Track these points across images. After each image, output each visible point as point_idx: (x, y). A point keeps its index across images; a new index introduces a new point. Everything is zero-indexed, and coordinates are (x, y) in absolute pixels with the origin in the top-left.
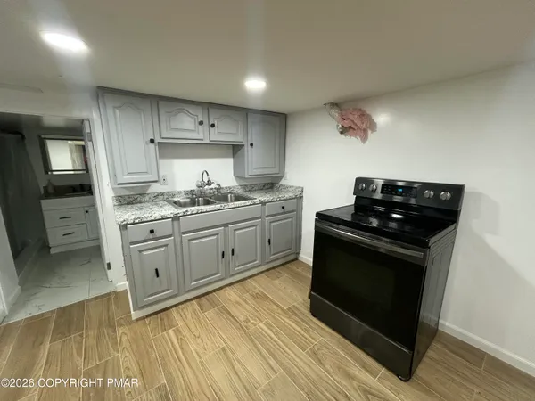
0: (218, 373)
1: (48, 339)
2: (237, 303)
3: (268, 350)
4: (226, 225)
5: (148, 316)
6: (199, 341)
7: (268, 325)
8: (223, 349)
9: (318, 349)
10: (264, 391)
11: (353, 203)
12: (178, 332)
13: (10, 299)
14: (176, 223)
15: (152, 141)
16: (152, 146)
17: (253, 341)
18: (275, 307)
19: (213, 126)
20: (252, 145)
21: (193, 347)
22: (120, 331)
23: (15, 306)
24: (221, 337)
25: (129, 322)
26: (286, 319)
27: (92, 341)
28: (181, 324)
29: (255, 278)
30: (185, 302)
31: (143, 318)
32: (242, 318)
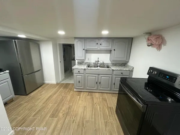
0: (81, 110)
1: (62, 88)
2: (97, 98)
3: (95, 113)
4: (99, 75)
5: (77, 91)
6: (82, 102)
7: (100, 108)
8: (85, 106)
9: (109, 122)
10: (86, 121)
11: (147, 78)
12: (80, 97)
13: (62, 79)
14: (85, 71)
15: (84, 49)
16: (84, 50)
17: (93, 109)
18: (106, 104)
19: (101, 44)
20: (114, 50)
21: (80, 102)
22: (71, 92)
23: (63, 80)
24: (87, 104)
25: (74, 91)
26: (106, 109)
27: (67, 91)
28: (81, 96)
29: (108, 94)
30: (86, 92)
31: (76, 91)
32: (95, 102)
